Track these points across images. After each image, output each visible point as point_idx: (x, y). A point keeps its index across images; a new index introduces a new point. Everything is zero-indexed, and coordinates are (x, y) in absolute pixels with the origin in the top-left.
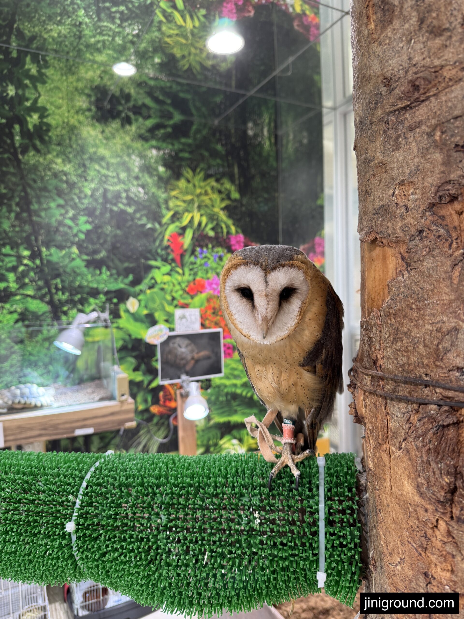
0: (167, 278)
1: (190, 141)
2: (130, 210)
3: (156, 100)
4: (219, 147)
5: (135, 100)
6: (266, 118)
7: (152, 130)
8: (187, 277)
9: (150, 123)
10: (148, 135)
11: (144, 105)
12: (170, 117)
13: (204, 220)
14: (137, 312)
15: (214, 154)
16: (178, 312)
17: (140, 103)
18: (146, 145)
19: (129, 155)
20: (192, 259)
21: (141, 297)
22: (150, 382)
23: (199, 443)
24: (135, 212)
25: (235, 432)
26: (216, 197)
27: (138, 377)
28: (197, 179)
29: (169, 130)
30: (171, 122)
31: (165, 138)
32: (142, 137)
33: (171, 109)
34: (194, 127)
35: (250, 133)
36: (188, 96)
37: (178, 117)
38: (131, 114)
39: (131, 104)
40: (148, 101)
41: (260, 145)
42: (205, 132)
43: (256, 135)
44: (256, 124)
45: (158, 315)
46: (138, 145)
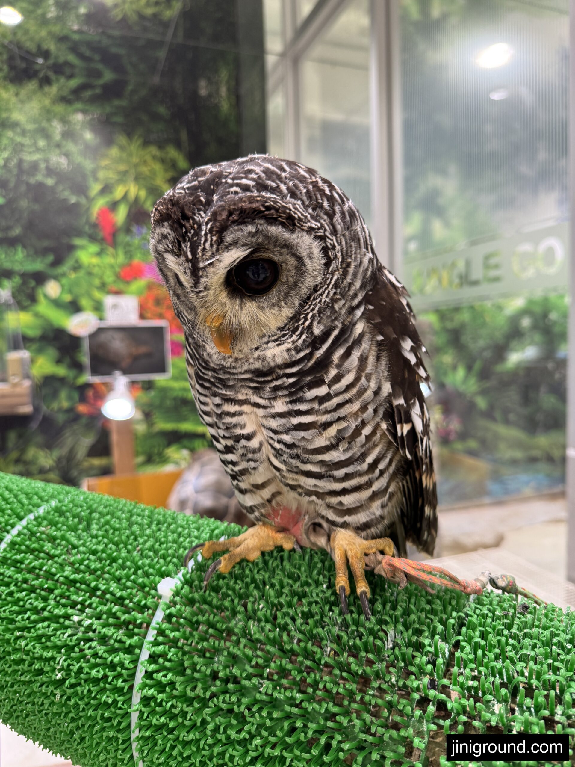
0: (95, 261)
1: (123, 103)
2: (50, 182)
3: (81, 56)
4: (162, 110)
5: (56, 57)
6: (224, 74)
7: (77, 92)
8: (121, 258)
9: (74, 83)
10: (70, 97)
11: (67, 63)
12: (98, 74)
13: (143, 194)
14: (59, 297)
15: (155, 117)
16: (109, 300)
17: (61, 60)
18: (70, 109)
19: (49, 120)
20: (128, 239)
21: (64, 281)
22: (76, 377)
23: (140, 449)
24: (56, 184)
25: (186, 442)
26: (158, 167)
27: (61, 371)
28: (134, 146)
29: (98, 91)
30: (101, 82)
31: (94, 100)
32: (64, 100)
33: (100, 66)
34: (130, 88)
35: (203, 92)
36: (122, 51)
37: (108, 76)
38: (51, 74)
39: (51, 62)
40: (72, 58)
41: (217, 107)
42: (144, 92)
43: (210, 96)
44: (210, 81)
45: (84, 302)
46: (60, 108)
